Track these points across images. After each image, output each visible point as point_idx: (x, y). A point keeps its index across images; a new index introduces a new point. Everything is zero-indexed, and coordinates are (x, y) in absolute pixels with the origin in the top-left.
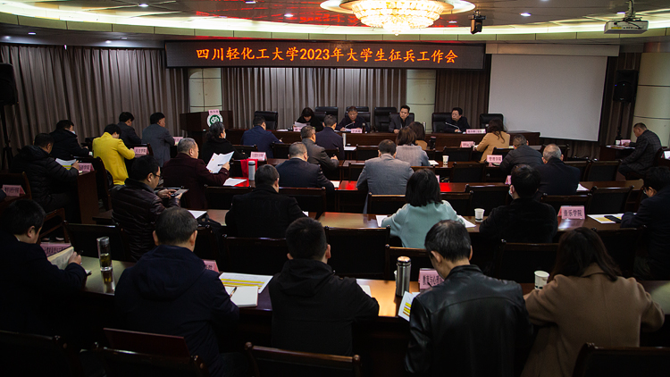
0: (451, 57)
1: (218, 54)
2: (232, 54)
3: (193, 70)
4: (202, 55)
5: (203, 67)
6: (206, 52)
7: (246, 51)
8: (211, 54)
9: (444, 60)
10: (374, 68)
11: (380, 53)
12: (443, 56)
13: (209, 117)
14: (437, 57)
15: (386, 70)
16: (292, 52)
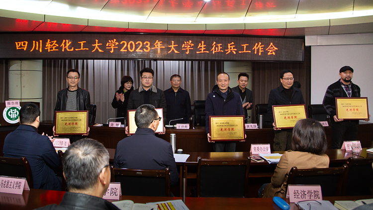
0: (272, 50)
1: (37, 46)
2: (51, 46)
3: (12, 62)
4: (21, 46)
5: (21, 59)
6: (24, 44)
7: (65, 43)
8: (30, 46)
9: (265, 52)
10: (192, 61)
11: (202, 46)
12: (264, 48)
13: (6, 110)
14: (258, 50)
15: (203, 62)
16: (112, 44)
